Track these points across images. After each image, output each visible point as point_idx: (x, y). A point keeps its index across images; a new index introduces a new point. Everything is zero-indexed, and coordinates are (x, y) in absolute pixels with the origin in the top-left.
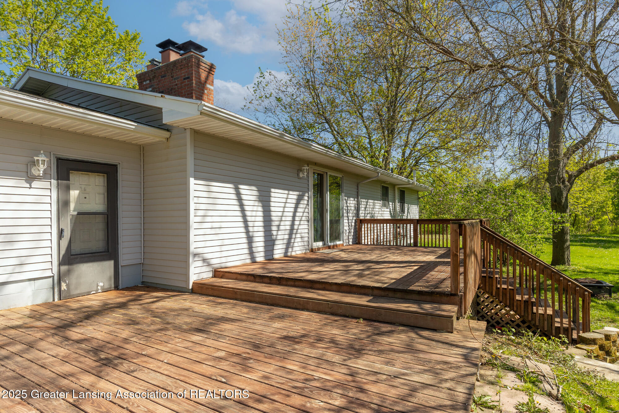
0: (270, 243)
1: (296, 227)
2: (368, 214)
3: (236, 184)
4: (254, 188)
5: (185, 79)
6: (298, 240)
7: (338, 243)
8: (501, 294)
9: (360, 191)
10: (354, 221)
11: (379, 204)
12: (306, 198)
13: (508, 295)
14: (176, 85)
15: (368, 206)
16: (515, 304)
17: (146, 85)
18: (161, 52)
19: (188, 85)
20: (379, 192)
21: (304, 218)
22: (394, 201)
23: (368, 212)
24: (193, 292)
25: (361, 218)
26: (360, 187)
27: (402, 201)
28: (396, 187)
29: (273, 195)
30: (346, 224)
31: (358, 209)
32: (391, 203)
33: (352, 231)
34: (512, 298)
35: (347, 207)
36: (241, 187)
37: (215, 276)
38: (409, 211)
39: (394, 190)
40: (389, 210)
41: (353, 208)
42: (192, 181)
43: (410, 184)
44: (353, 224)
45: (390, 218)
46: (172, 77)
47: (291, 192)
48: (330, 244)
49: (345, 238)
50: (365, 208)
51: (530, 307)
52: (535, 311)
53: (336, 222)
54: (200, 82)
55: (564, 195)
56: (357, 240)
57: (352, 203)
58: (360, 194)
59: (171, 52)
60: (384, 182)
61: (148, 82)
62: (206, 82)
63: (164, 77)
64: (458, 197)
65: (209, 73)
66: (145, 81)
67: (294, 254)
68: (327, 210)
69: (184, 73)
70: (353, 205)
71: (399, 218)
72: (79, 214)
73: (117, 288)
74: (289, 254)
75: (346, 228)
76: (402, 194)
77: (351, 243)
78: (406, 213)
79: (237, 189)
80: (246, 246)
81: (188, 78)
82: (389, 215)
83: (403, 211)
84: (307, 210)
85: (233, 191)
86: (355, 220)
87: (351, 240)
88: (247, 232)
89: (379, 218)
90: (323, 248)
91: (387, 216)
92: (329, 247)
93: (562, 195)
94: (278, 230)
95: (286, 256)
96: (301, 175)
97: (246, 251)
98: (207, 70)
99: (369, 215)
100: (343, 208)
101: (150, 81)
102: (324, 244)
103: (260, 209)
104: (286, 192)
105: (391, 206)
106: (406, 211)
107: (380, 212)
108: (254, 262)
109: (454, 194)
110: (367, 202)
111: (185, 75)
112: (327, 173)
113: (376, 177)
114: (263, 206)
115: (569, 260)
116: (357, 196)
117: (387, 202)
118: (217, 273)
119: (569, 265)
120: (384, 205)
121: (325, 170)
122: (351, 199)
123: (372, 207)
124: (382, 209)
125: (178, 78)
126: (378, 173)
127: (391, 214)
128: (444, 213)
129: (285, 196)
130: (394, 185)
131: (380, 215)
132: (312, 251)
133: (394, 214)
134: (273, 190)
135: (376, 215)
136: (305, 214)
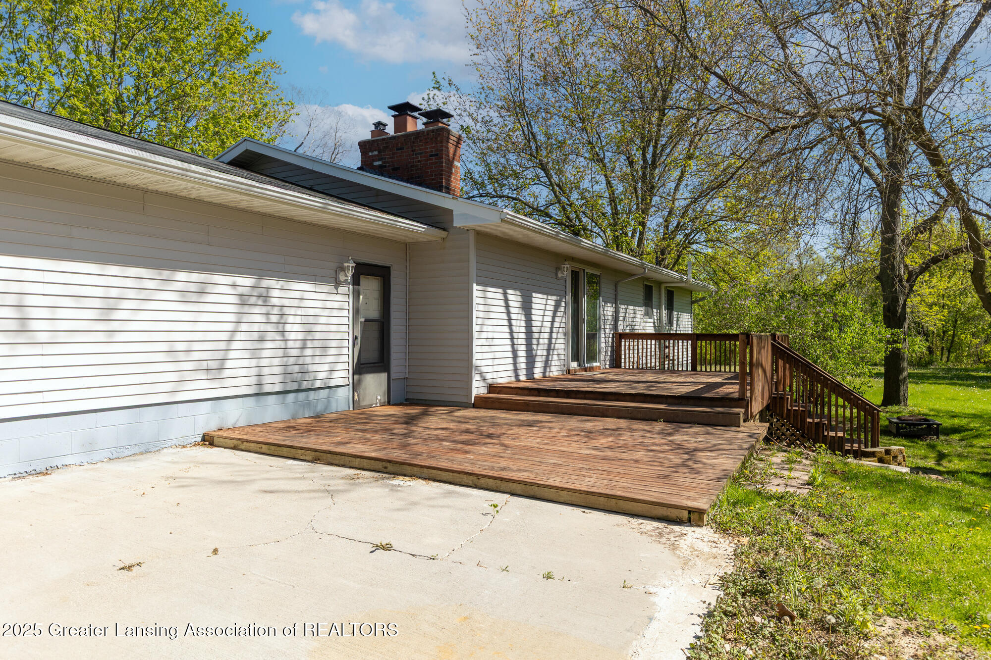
0: (531, 359)
1: (553, 341)
2: (627, 326)
3: (505, 288)
4: (518, 293)
5: (431, 156)
6: (555, 357)
7: (595, 364)
8: (792, 416)
9: (620, 293)
10: (611, 336)
11: (640, 311)
12: (563, 304)
13: (799, 417)
14: (419, 161)
15: (627, 315)
16: (806, 426)
17: (372, 156)
18: (393, 116)
19: (436, 163)
20: (640, 296)
21: (561, 330)
22: (659, 308)
23: (628, 323)
24: (474, 406)
25: (620, 331)
26: (619, 288)
27: (670, 308)
28: (663, 286)
29: (534, 300)
30: (603, 340)
31: (616, 319)
32: (655, 310)
33: (610, 349)
34: (803, 421)
35: (604, 315)
36: (509, 291)
37: (489, 392)
38: (679, 322)
39: (660, 291)
40: (652, 320)
41: (610, 318)
42: (475, 287)
43: (683, 282)
44: (610, 340)
45: (653, 332)
46: (412, 151)
47: (549, 297)
48: (586, 365)
49: (602, 358)
50: (625, 317)
51: (821, 431)
52: (826, 433)
53: (593, 336)
54: (449, 160)
55: (901, 302)
56: (616, 362)
57: (609, 310)
58: (619, 297)
59: (408, 117)
60: (648, 279)
61: (376, 153)
62: (454, 158)
63: (401, 149)
64: (750, 302)
65: (457, 146)
66: (372, 151)
67: (551, 375)
68: (584, 320)
69: (430, 148)
70: (610, 313)
71: (666, 332)
72: (366, 321)
73: (389, 403)
74: (547, 374)
75: (603, 345)
76: (670, 295)
77: (607, 366)
78: (675, 326)
79: (505, 294)
80: (511, 361)
81: (437, 155)
82: (653, 328)
83: (670, 322)
84: (564, 321)
85: (501, 296)
86: (613, 334)
87: (608, 363)
88: (513, 345)
89: (640, 332)
90: (579, 370)
91: (650, 330)
92: (586, 370)
93: (898, 301)
94: (538, 344)
95: (544, 376)
96: (560, 275)
97: (511, 367)
98: (455, 143)
99: (628, 328)
100: (600, 317)
101: (379, 152)
102: (579, 365)
103: (523, 318)
104: (545, 297)
105: (655, 314)
106: (675, 322)
107: (642, 324)
108: (518, 380)
109: (746, 298)
110: (626, 309)
111: (432, 151)
112: (584, 270)
113: (641, 274)
114: (526, 315)
115: (905, 399)
116: (615, 301)
117: (650, 309)
118: (492, 388)
119: (906, 405)
120: (648, 314)
121: (582, 266)
122: (609, 305)
123: (632, 315)
124: (645, 320)
125: (421, 153)
126: (645, 269)
127: (655, 326)
128: (731, 328)
129: (544, 302)
130: (659, 283)
131: (641, 328)
132: (569, 373)
133: (658, 327)
134: (534, 295)
135: (636, 328)
136: (563, 325)
